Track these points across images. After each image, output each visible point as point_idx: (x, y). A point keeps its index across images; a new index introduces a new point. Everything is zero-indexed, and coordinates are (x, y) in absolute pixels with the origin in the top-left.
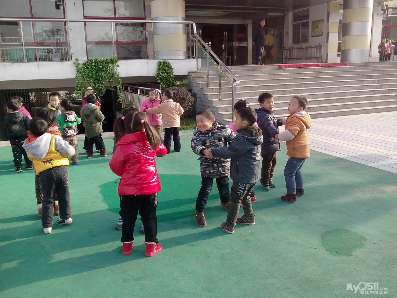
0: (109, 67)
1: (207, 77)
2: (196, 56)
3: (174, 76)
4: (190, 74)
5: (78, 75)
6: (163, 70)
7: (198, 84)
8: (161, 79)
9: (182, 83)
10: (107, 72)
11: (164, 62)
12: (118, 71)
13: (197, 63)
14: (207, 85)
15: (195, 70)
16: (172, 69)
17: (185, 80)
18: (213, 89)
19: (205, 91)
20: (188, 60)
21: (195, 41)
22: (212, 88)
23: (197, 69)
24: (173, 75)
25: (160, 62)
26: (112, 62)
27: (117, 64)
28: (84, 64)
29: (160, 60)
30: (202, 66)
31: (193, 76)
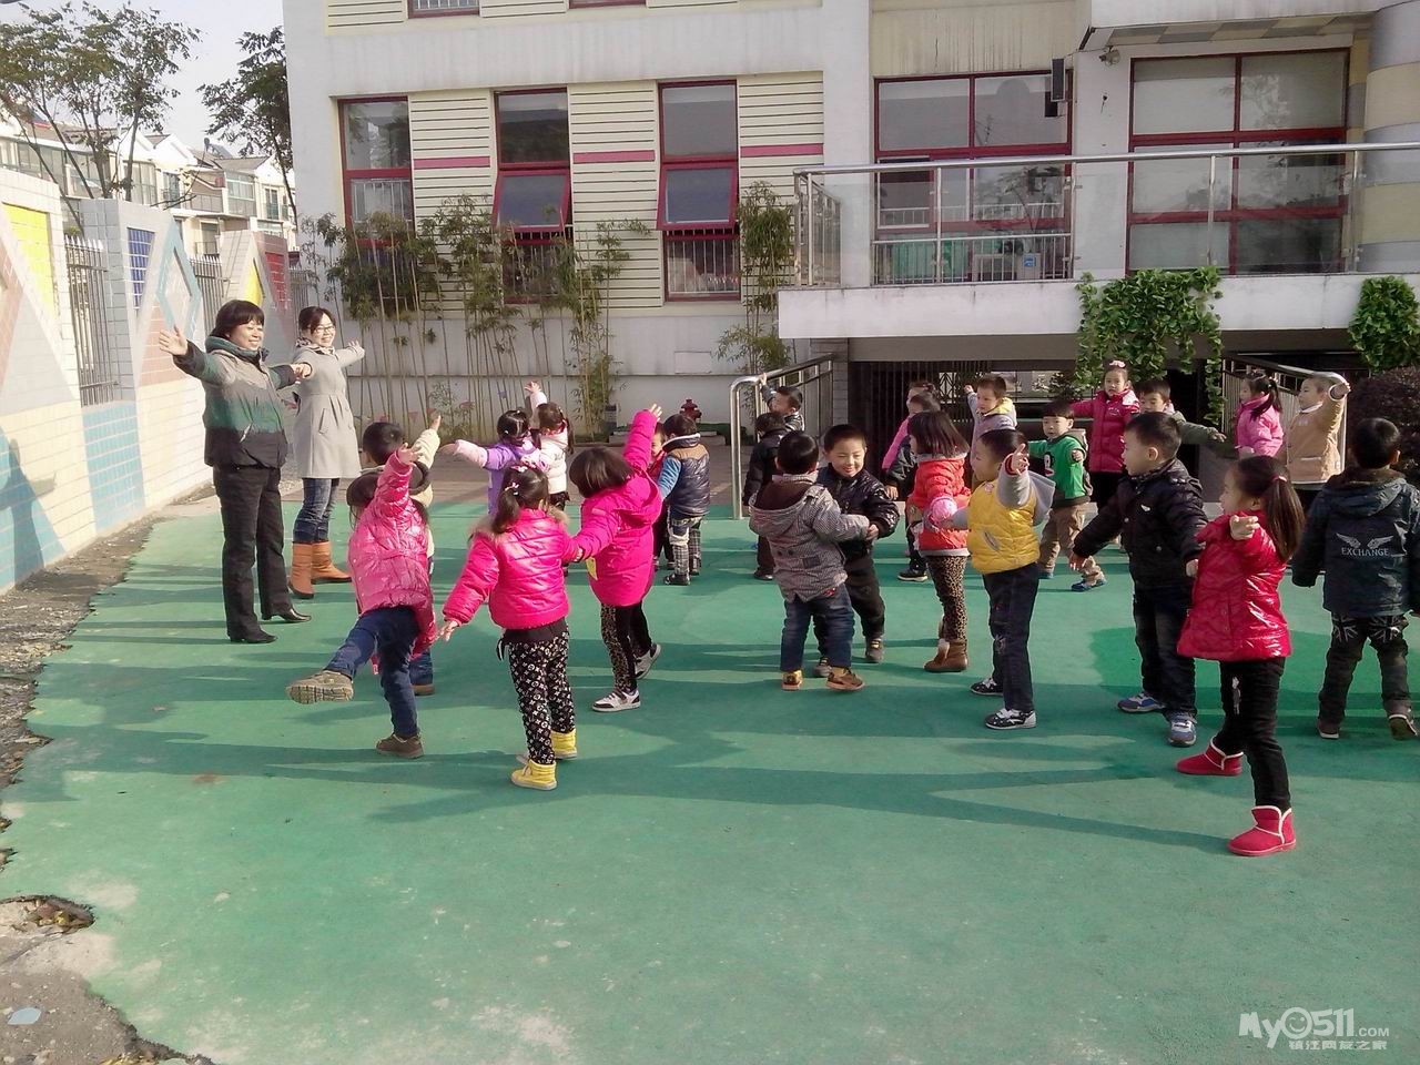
0: (1188, 299)
5: (1086, 325)
6: (1379, 310)
8: (1367, 341)
10: (1180, 316)
11: (1384, 283)
12: (1214, 312)
16: (1415, 305)
24: (1416, 327)
25: (1370, 281)
26: (1201, 282)
27: (1214, 290)
28: (1107, 291)
29: (1370, 277)
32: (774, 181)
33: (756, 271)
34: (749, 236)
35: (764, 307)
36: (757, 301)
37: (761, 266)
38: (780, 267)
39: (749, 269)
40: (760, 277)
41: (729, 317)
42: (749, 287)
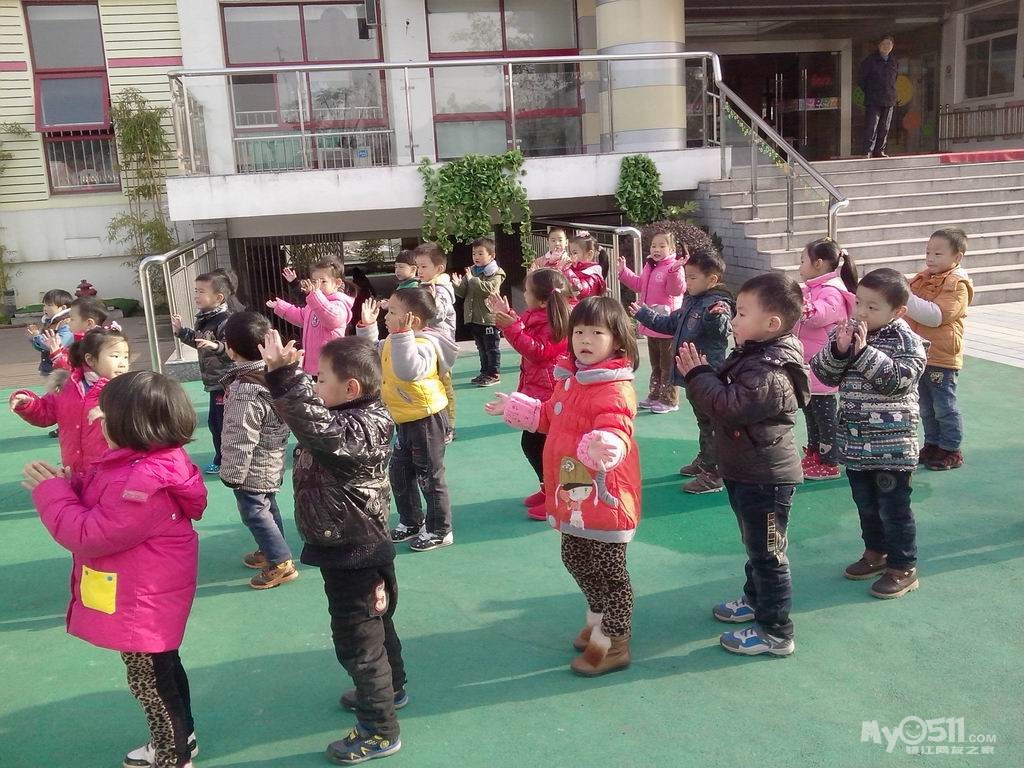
0: (503, 177)
1: (752, 193)
2: (718, 140)
3: (662, 194)
4: (703, 187)
5: (429, 199)
6: (635, 179)
7: (727, 212)
8: (630, 203)
9: (682, 210)
10: (498, 190)
11: (636, 159)
12: (522, 186)
13: (723, 159)
14: (753, 212)
15: (717, 175)
16: (658, 175)
17: (691, 202)
18: (767, 222)
19: (746, 228)
20: (697, 152)
21: (718, 100)
22: (766, 220)
23: (723, 172)
24: (659, 191)
25: (627, 158)
26: (511, 163)
27: (521, 169)
28: (442, 172)
29: (626, 155)
30: (733, 165)
31: (713, 190)
32: (143, 88)
33: (134, 165)
34: (124, 135)
35: (145, 195)
36: (138, 191)
37: (139, 161)
38: (155, 161)
39: (127, 164)
40: (139, 171)
41: (113, 206)
42: (129, 179)
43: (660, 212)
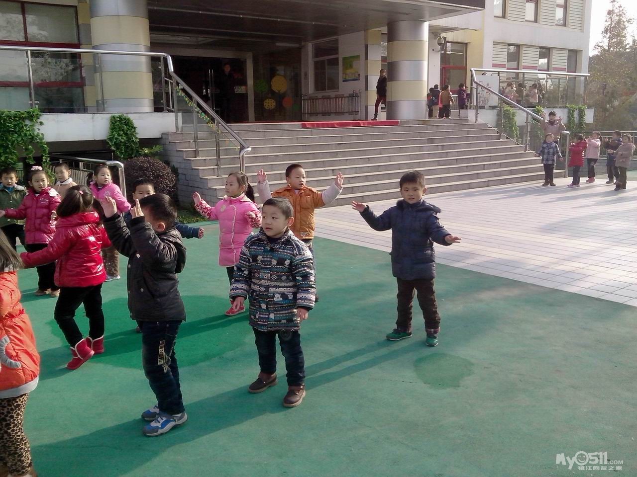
1: (195, 141)
2: (173, 107)
3: (138, 140)
4: (164, 136)
6: (120, 130)
7: (181, 152)
8: (117, 145)
9: (152, 151)
11: (120, 118)
12: (41, 132)
13: (176, 119)
14: (196, 153)
15: (173, 130)
16: (135, 128)
17: (157, 146)
18: (205, 159)
19: (192, 163)
20: (160, 114)
21: (171, 83)
22: (204, 158)
23: (177, 128)
24: (136, 138)
25: (114, 117)
27: (39, 121)
29: (113, 115)
30: (183, 122)
31: (171, 139)
43: (138, 151)
